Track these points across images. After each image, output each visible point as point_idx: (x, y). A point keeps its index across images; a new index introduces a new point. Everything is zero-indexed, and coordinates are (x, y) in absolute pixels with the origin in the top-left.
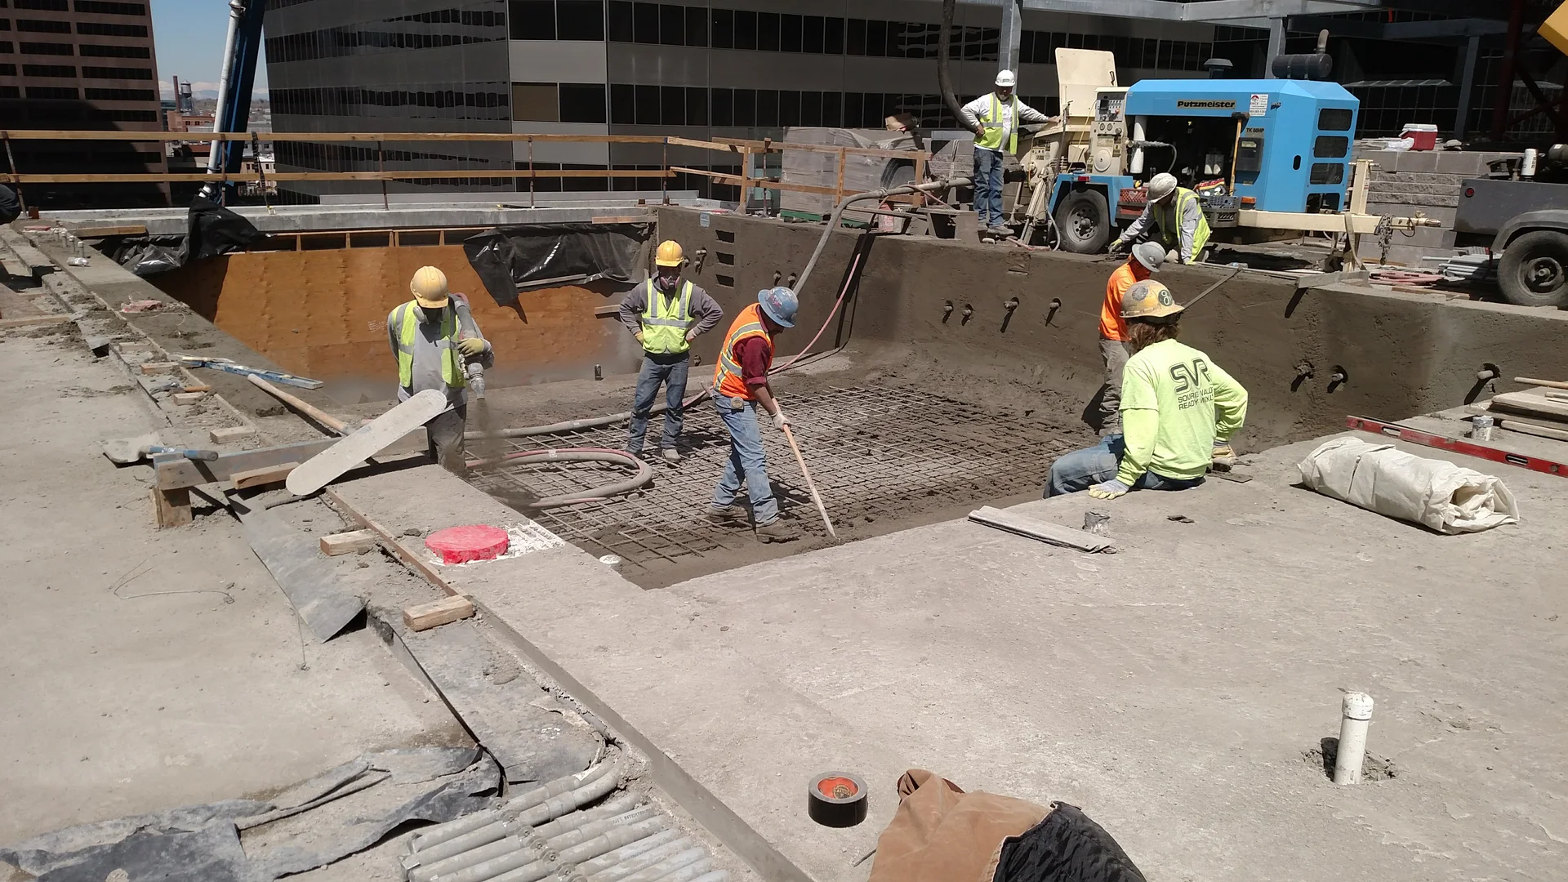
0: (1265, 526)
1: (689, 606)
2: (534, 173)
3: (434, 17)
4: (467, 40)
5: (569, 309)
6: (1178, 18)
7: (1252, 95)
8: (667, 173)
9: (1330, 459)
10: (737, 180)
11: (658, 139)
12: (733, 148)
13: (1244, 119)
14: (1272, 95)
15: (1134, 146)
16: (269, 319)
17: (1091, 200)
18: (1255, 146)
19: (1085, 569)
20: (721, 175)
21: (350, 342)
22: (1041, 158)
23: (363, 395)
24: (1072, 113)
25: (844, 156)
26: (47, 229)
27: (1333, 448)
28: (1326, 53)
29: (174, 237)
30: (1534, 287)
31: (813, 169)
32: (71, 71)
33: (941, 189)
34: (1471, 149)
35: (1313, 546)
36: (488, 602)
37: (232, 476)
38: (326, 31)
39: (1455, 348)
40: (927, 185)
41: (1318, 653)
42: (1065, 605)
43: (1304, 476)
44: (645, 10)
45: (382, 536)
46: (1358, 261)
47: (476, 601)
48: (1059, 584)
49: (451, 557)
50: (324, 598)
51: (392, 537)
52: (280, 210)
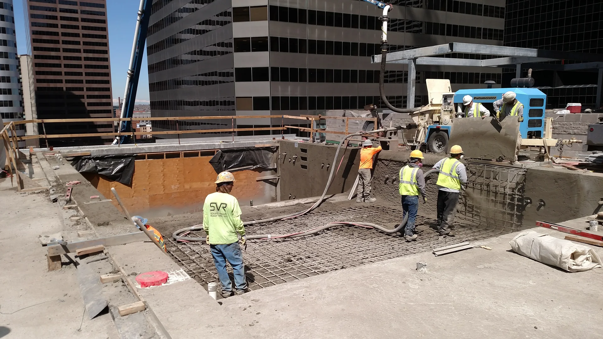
0: (492, 269)
1: (247, 303)
2: (234, 130)
3: (212, 74)
4: (220, 82)
5: (246, 178)
6: (480, 66)
8: (283, 128)
9: (522, 240)
10: (309, 130)
11: (280, 116)
12: (307, 118)
15: (458, 115)
16: (135, 185)
17: (442, 135)
19: (413, 287)
20: (303, 128)
21: (165, 193)
22: (422, 120)
23: (169, 213)
24: (434, 102)
25: (348, 120)
26: (53, 154)
27: (524, 235)
28: (531, 77)
29: (100, 156)
31: (337, 125)
32: (83, 97)
33: (384, 132)
34: (595, 112)
35: (511, 277)
36: (151, 304)
37: (77, 250)
38: (171, 80)
39: (588, 192)
40: (378, 130)
41: (504, 326)
42: (401, 304)
43: (512, 247)
44: (284, 70)
45: (123, 275)
46: (550, 157)
47: (147, 304)
48: (401, 294)
49: (144, 284)
50: (96, 301)
51: (126, 275)
52: (141, 145)
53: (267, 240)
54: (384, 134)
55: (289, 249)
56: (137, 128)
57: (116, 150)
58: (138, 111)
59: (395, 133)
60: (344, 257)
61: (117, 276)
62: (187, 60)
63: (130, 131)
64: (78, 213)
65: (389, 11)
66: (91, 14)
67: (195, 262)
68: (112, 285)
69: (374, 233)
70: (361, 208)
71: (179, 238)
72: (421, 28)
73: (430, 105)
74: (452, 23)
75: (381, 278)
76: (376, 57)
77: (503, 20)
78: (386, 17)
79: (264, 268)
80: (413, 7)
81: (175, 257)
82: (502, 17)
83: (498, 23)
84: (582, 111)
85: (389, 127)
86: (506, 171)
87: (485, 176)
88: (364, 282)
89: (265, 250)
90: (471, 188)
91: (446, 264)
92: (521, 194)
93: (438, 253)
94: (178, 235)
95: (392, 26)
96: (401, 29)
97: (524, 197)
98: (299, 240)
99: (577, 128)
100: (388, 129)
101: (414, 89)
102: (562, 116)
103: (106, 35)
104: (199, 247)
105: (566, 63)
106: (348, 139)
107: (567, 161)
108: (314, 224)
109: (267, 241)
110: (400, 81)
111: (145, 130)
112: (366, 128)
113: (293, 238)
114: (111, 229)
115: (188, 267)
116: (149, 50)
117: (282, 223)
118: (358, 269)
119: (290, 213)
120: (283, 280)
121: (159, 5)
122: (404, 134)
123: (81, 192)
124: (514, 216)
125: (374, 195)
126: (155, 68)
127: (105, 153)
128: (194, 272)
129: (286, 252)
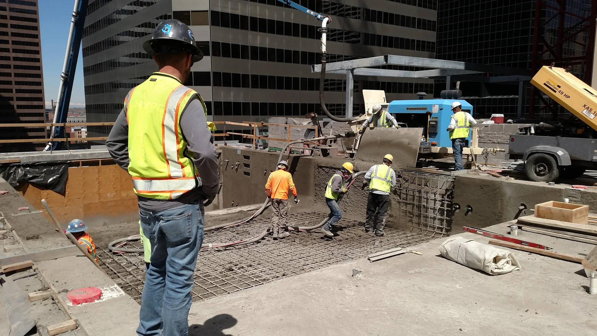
0: (423, 274)
6: (413, 77)
7: (433, 105)
8: (226, 135)
9: (450, 245)
10: (252, 137)
11: (223, 122)
12: (250, 125)
13: (431, 114)
14: (440, 105)
16: (68, 194)
18: (435, 123)
19: (349, 294)
20: (246, 135)
21: (100, 202)
23: (104, 222)
25: (290, 127)
27: (451, 241)
28: (459, 89)
29: (31, 163)
30: (538, 174)
31: (280, 132)
32: (12, 99)
33: (324, 139)
34: (516, 123)
35: (440, 282)
36: (83, 323)
37: (2, 267)
38: (107, 83)
39: (510, 198)
40: (319, 138)
41: (432, 329)
42: (338, 311)
43: (441, 252)
44: (226, 75)
45: (53, 292)
46: (477, 164)
47: (79, 322)
48: (338, 301)
49: (75, 302)
50: (22, 321)
51: (57, 292)
52: (74, 152)
53: (208, 249)
54: (325, 141)
55: (231, 258)
56: (71, 132)
57: (48, 156)
58: (73, 114)
59: (335, 141)
60: (286, 264)
61: (46, 293)
62: (125, 63)
63: (63, 137)
64: (5, 226)
65: (328, 23)
66: (21, 12)
67: (131, 274)
68: (41, 303)
69: (314, 239)
70: (303, 215)
71: (114, 249)
72: (359, 39)
73: (367, 115)
74: (388, 34)
75: (319, 286)
76: (316, 66)
77: (435, 33)
78: (325, 28)
79: (204, 278)
80: (352, 18)
81: (111, 269)
82: (434, 30)
83: (430, 36)
84: (505, 121)
85: (329, 134)
86: (436, 178)
87: (417, 183)
88: (303, 290)
89: (206, 260)
90: (405, 194)
91: (380, 269)
92: (450, 200)
93: (372, 259)
94: (114, 246)
95: (332, 36)
96: (340, 39)
97: (453, 203)
98: (241, 248)
99: (500, 138)
100: (328, 137)
101: (352, 98)
102: (487, 127)
103: (38, 35)
104: (136, 259)
105: (491, 75)
106: (290, 146)
107: (492, 169)
108: (257, 232)
109: (208, 251)
110: (339, 89)
111: (80, 135)
112: (308, 135)
113: (235, 247)
114: (41, 243)
115: (125, 279)
116: (85, 52)
117: (224, 232)
118: (297, 277)
119: (233, 221)
120: (224, 290)
121: (95, 6)
122: (344, 142)
123: (9, 203)
124: (444, 221)
125: (315, 201)
126: (92, 70)
127: (36, 160)
128: (131, 284)
129: (228, 261)
